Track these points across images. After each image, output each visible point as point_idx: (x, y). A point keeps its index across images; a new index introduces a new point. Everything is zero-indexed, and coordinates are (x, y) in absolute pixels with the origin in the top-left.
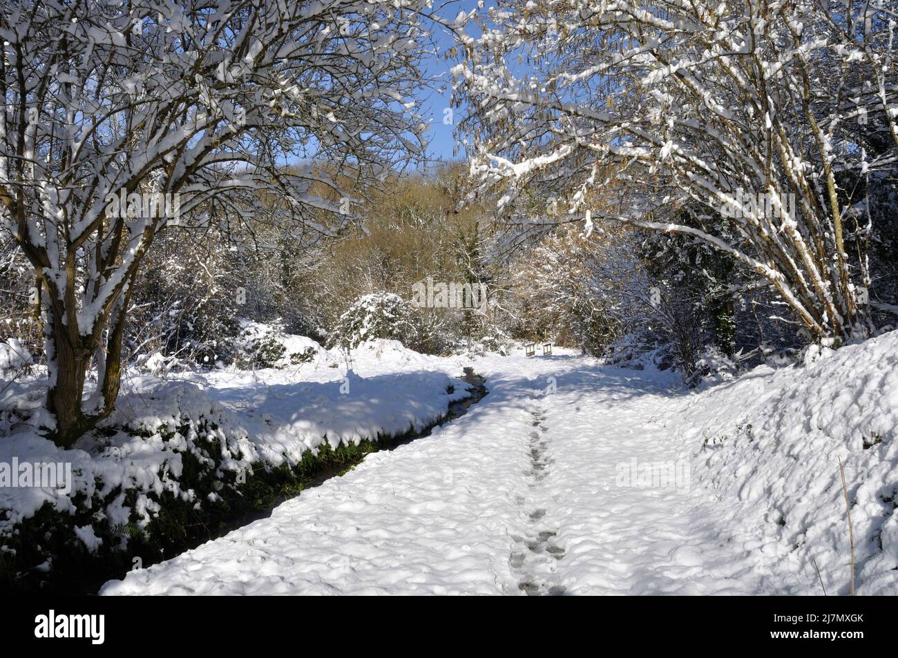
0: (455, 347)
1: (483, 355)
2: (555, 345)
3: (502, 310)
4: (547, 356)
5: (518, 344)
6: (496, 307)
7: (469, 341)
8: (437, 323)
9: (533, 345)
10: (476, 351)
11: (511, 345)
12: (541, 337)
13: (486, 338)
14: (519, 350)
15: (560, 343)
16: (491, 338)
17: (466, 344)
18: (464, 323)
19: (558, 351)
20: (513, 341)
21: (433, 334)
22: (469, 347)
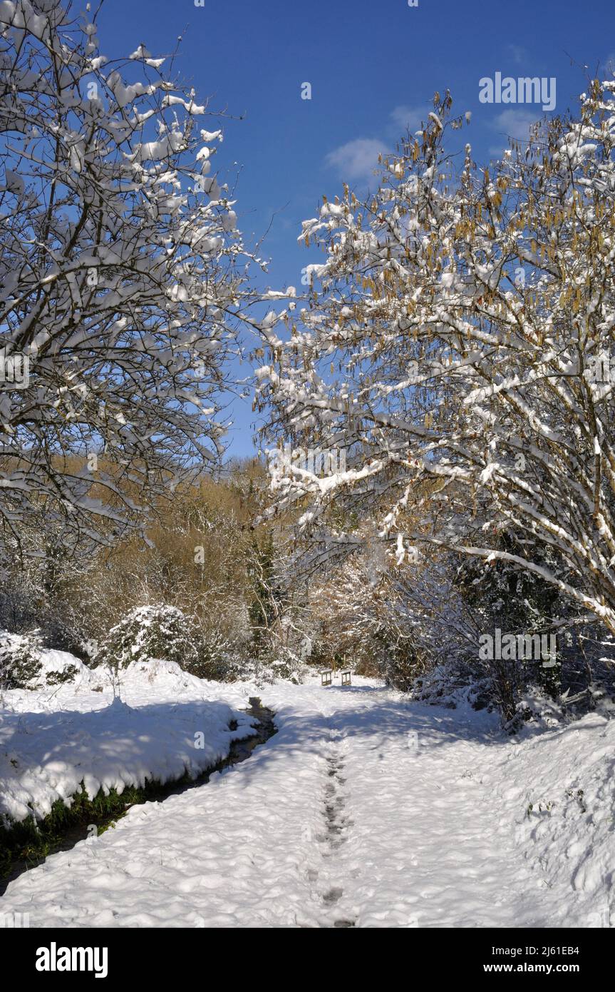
0: (241, 672)
1: (272, 683)
2: (355, 674)
3: (295, 631)
4: (346, 687)
5: (313, 670)
6: (289, 627)
7: (256, 665)
8: (221, 643)
9: (330, 672)
10: (264, 677)
11: (305, 672)
12: (339, 664)
13: (277, 663)
14: (314, 678)
15: (361, 671)
16: (283, 663)
17: (253, 668)
18: (252, 643)
19: (358, 681)
20: (307, 667)
21: (215, 656)
22: (256, 673)
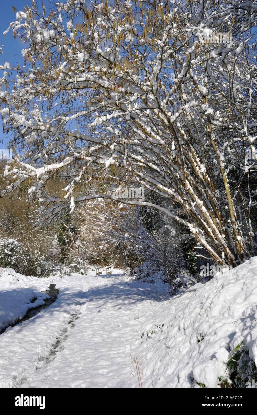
0: (52, 271)
1: (69, 275)
2: (114, 268)
3: (82, 248)
4: (109, 275)
5: (92, 267)
6: (79, 246)
7: (60, 266)
8: (40, 257)
9: (101, 268)
10: (65, 273)
11: (89, 268)
12: (106, 262)
13: (72, 265)
14: (92, 271)
15: (117, 267)
16: (75, 265)
17: (59, 269)
18: (60, 256)
19: (115, 271)
20: (89, 266)
21: (37, 264)
22: (60, 271)
